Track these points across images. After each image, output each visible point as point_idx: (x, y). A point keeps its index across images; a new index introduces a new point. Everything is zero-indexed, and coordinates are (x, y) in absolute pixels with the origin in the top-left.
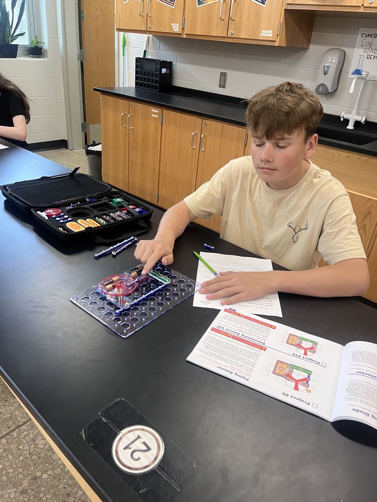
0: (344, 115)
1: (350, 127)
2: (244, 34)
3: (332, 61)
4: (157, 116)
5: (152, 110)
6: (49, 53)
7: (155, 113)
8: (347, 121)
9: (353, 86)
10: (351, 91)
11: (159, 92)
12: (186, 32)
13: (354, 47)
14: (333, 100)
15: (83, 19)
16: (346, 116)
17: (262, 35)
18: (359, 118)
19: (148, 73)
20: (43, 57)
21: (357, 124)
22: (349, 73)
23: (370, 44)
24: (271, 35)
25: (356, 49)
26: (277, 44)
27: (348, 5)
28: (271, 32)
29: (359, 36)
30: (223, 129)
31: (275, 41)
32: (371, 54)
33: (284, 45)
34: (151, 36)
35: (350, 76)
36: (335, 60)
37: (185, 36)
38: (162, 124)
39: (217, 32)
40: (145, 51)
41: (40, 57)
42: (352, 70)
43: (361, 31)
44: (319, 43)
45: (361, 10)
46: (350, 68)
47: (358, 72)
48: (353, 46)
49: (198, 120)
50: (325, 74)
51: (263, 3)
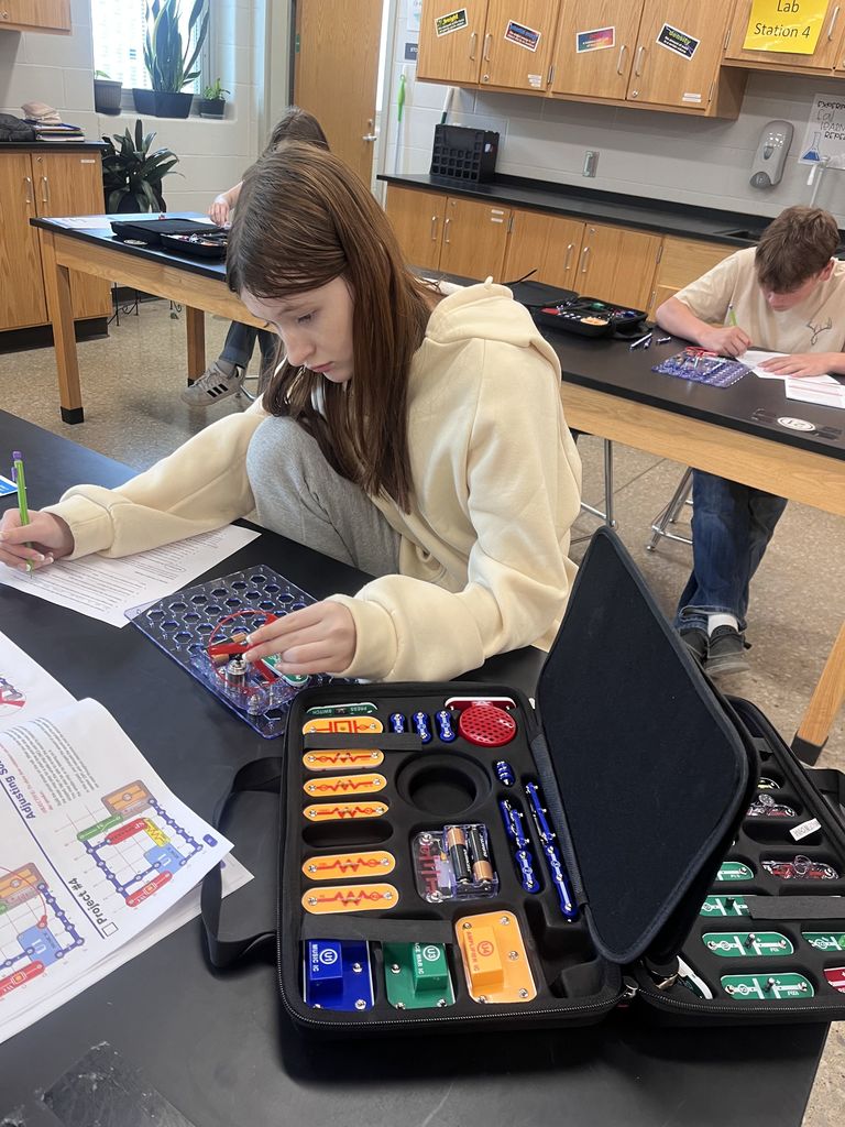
3: (776, 139)
4: (501, 221)
5: (493, 211)
6: (237, 110)
7: (498, 216)
9: (812, 176)
10: (810, 182)
11: (480, 182)
12: (553, 89)
13: (807, 121)
14: (773, 196)
15: (299, 50)
17: (684, 99)
19: (460, 152)
20: (226, 118)
22: (798, 156)
23: (830, 117)
24: (699, 101)
25: (809, 124)
26: (706, 114)
27: (814, 66)
28: (699, 96)
29: (815, 105)
31: (704, 110)
32: (832, 130)
33: (714, 115)
34: (457, 88)
35: (800, 161)
36: (780, 138)
37: (551, 96)
38: (509, 233)
39: (608, 92)
40: (445, 114)
41: (221, 118)
42: (803, 153)
43: (818, 97)
44: (754, 111)
45: (831, 74)
46: (800, 150)
47: (811, 156)
48: (806, 119)
49: (578, 225)
50: (766, 158)
51: (688, 54)
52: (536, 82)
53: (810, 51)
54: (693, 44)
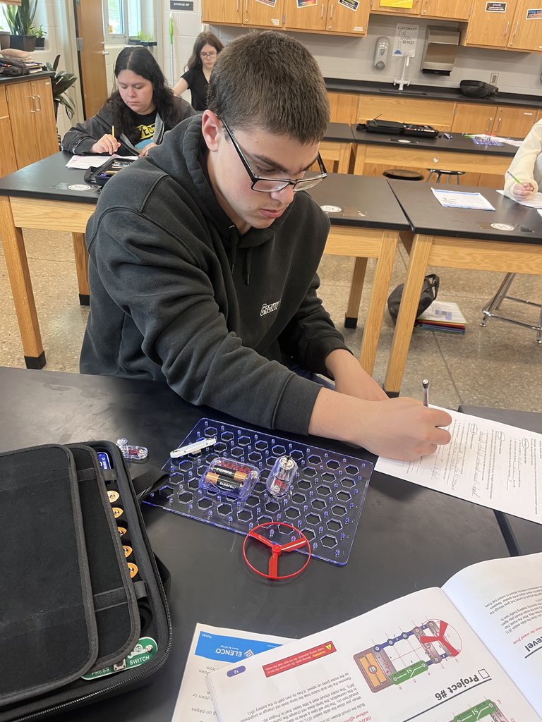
0: (397, 81)
1: (401, 88)
2: (340, 29)
6: (51, 44)
8: (398, 85)
10: (407, 65)
12: (286, 26)
13: (395, 36)
15: (79, 5)
16: (398, 82)
17: (355, 30)
18: (406, 82)
20: (46, 49)
21: (405, 86)
22: (393, 53)
23: (404, 34)
24: (361, 30)
28: (361, 28)
29: (397, 29)
30: (338, 98)
31: (362, 34)
32: (405, 40)
35: (393, 55)
37: (285, 29)
39: (316, 27)
42: (394, 51)
43: (398, 25)
45: (419, 17)
46: (393, 49)
47: (397, 52)
50: (382, 54)
51: (354, 8)
52: (276, 23)
53: (411, 7)
54: (356, 4)
